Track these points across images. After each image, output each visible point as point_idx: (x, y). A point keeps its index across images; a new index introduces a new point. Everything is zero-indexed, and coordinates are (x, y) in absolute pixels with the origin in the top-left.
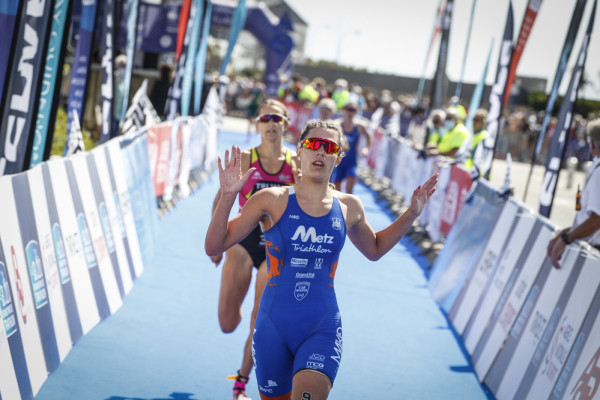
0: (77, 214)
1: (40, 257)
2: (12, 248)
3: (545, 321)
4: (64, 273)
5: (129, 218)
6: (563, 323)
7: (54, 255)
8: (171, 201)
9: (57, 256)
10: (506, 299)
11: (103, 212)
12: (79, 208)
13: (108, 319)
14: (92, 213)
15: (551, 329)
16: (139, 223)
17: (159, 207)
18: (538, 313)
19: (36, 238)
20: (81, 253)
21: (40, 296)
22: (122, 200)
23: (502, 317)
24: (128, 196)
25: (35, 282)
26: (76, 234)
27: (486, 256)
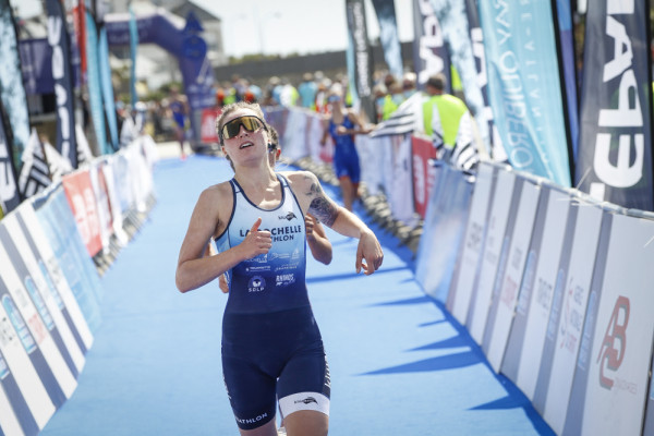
3: (550, 287)
5: (64, 286)
6: (570, 286)
8: (110, 255)
10: (504, 273)
11: (31, 286)
12: (2, 289)
13: (65, 406)
14: (18, 292)
15: (560, 294)
16: (77, 289)
17: (98, 265)
18: (541, 280)
20: (16, 339)
22: (51, 268)
23: (504, 294)
24: (56, 262)
26: (4, 319)
27: (471, 230)
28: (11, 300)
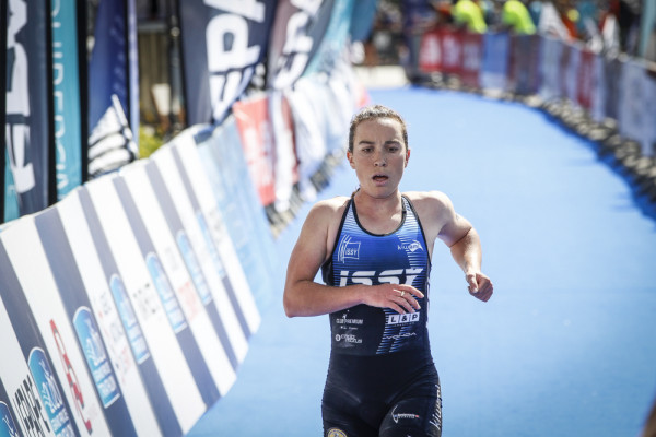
0: (144, 254)
1: (97, 329)
2: (52, 323)
4: (139, 347)
5: (226, 247)
7: (118, 323)
8: (290, 211)
9: (123, 324)
11: (185, 245)
12: (146, 245)
13: (218, 405)
14: (168, 250)
16: (243, 253)
17: (271, 221)
19: (88, 304)
20: (160, 312)
21: (106, 389)
22: (212, 222)
24: (219, 215)
25: (97, 368)
26: (147, 286)
28: (157, 260)
